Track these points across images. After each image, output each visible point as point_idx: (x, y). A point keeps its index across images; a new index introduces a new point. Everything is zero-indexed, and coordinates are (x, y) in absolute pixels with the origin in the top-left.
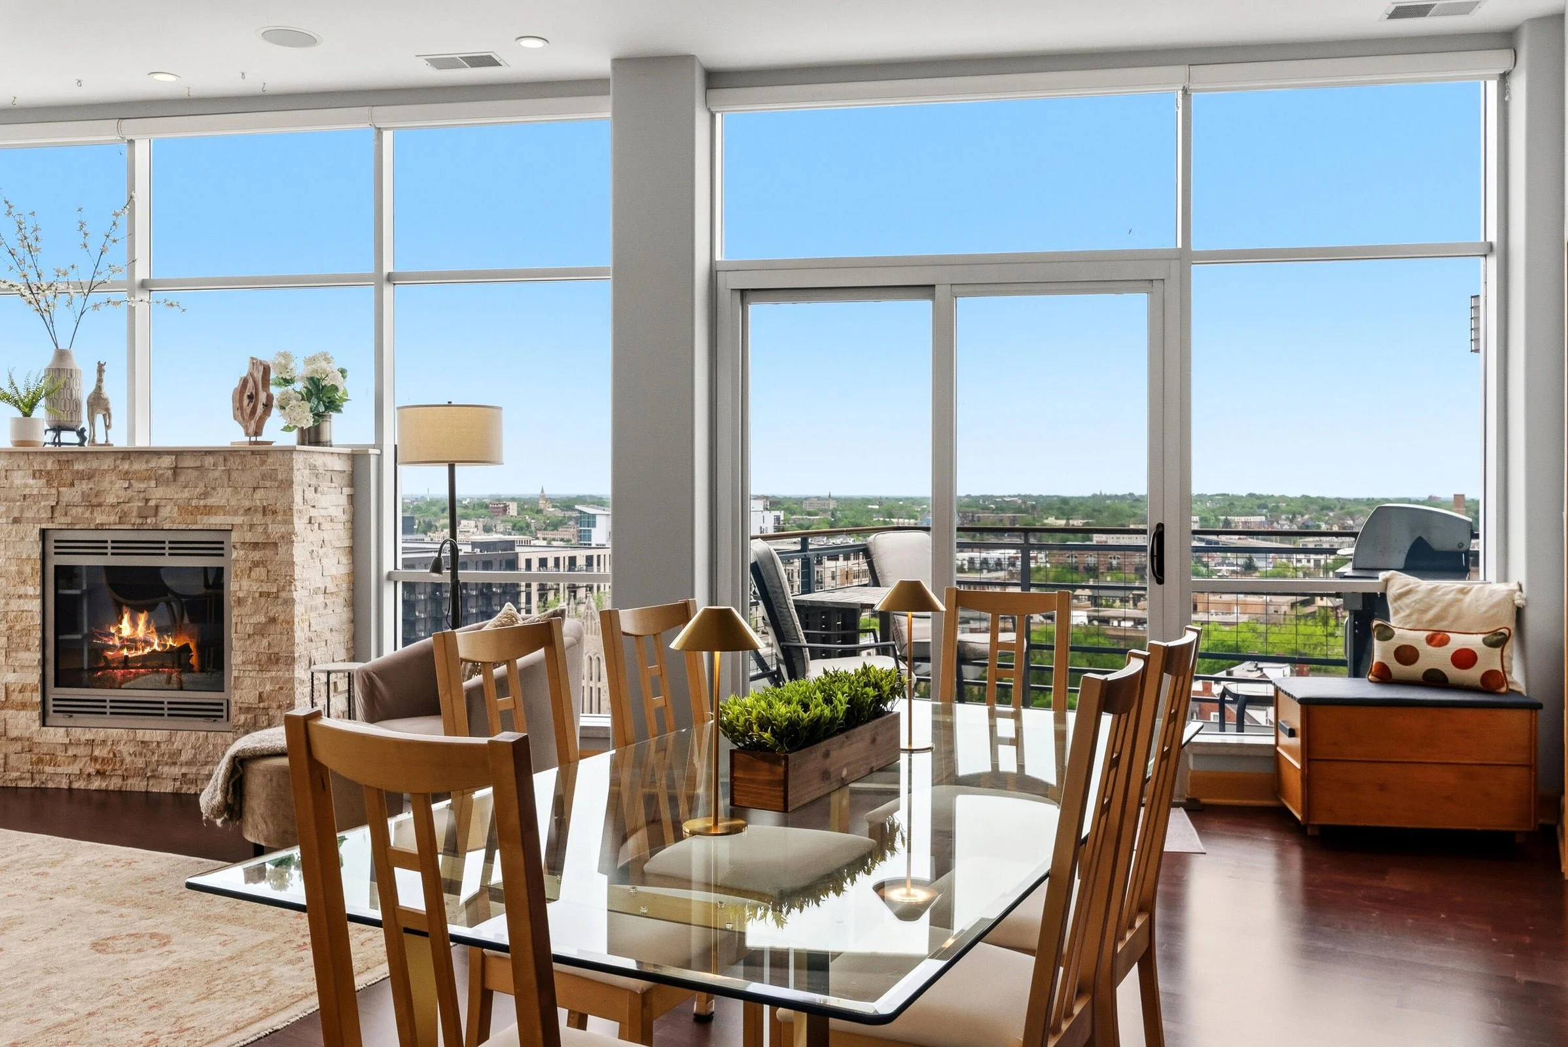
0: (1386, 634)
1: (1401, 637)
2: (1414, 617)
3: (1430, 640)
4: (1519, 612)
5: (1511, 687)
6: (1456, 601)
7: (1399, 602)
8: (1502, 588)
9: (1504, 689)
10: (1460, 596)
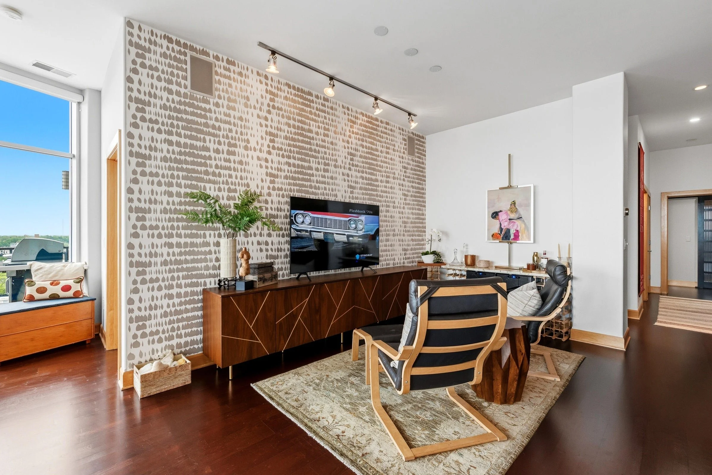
0: (32, 284)
1: (38, 284)
2: (44, 277)
3: (52, 284)
4: (85, 271)
5: (84, 295)
6: (62, 269)
7: (37, 272)
8: (79, 264)
9: (81, 296)
10: (63, 268)
